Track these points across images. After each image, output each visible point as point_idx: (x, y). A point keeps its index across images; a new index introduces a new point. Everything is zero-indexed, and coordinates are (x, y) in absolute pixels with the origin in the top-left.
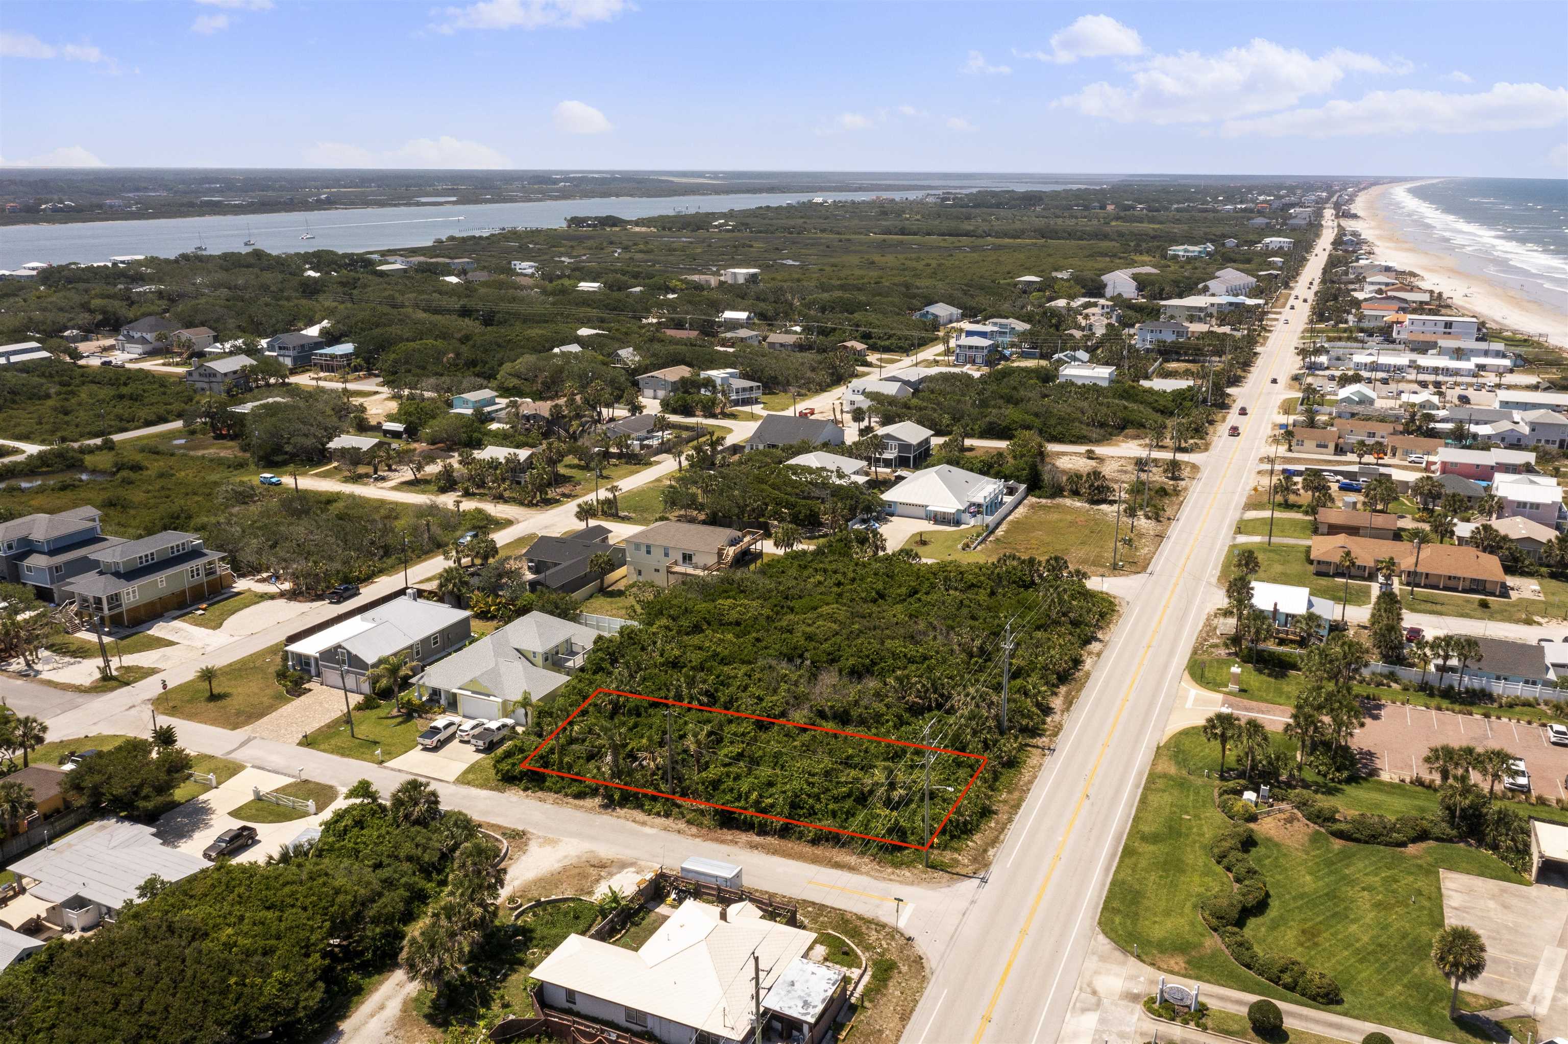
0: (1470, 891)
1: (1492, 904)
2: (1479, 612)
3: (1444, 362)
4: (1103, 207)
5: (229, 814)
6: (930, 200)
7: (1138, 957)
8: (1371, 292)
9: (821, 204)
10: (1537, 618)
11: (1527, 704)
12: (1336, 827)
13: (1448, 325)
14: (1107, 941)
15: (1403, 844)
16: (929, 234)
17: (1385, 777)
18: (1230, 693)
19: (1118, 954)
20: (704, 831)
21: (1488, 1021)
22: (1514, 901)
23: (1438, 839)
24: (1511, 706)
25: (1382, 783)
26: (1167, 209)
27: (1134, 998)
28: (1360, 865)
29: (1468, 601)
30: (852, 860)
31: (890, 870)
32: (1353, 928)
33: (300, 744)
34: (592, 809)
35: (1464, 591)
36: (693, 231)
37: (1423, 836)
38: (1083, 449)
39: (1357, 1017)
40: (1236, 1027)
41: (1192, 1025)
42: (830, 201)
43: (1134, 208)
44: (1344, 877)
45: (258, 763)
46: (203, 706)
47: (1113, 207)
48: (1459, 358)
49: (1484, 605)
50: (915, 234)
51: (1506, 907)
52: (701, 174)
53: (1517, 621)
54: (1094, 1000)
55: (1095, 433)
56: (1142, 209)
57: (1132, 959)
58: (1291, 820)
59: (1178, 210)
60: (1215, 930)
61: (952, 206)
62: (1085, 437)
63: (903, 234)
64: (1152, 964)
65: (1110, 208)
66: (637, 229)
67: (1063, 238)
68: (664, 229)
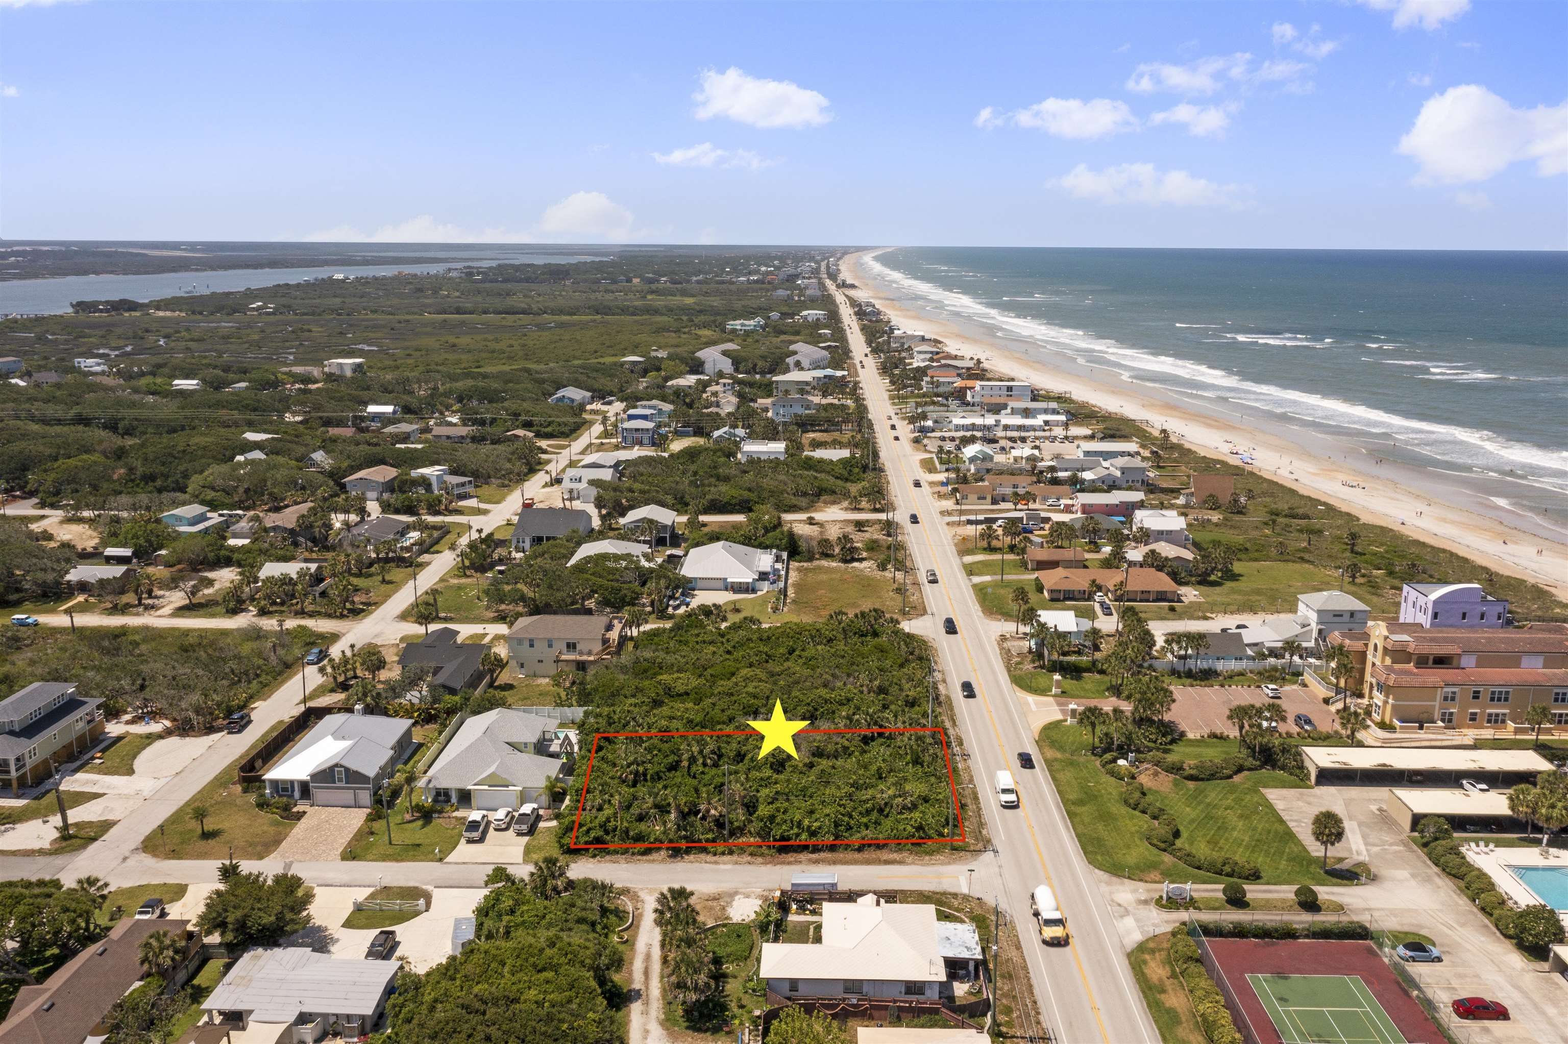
0: (1284, 798)
1: (1300, 803)
2: (1171, 615)
3: (1018, 421)
4: (629, 280)
5: (343, 926)
6: (453, 274)
7: (1129, 878)
8: (923, 360)
9: (343, 281)
10: (1209, 615)
11: (1241, 674)
12: (1186, 773)
13: (1010, 389)
14: (1102, 873)
15: (1230, 777)
16: (485, 312)
17: (1191, 735)
18: (1055, 696)
19: (1114, 879)
20: (769, 858)
21: (1342, 870)
22: (1311, 799)
23: (1250, 769)
24: (1231, 677)
25: (1190, 740)
26: (688, 281)
27: (1146, 902)
28: (1213, 795)
29: (1160, 608)
30: (895, 856)
31: (927, 858)
32: (1235, 834)
33: (344, 858)
34: (663, 861)
35: (1154, 601)
36: (228, 314)
37: (1240, 769)
38: (804, 516)
39: (1275, 884)
40: (1217, 905)
41: (1191, 909)
42: (351, 277)
43: (658, 281)
44: (1209, 805)
45: (320, 882)
46: (202, 844)
47: (638, 280)
48: (1027, 417)
49: (1172, 609)
50: (471, 313)
51: (1309, 803)
52: (175, 246)
53: (1199, 618)
54: (1122, 909)
55: (803, 502)
56: (666, 282)
57: (1126, 880)
58: (1156, 774)
59: (698, 282)
60: (1165, 850)
61: (481, 281)
62: (795, 506)
63: (458, 313)
64: (1141, 880)
65: (636, 281)
66: (161, 314)
67: (618, 314)
68: (194, 313)
